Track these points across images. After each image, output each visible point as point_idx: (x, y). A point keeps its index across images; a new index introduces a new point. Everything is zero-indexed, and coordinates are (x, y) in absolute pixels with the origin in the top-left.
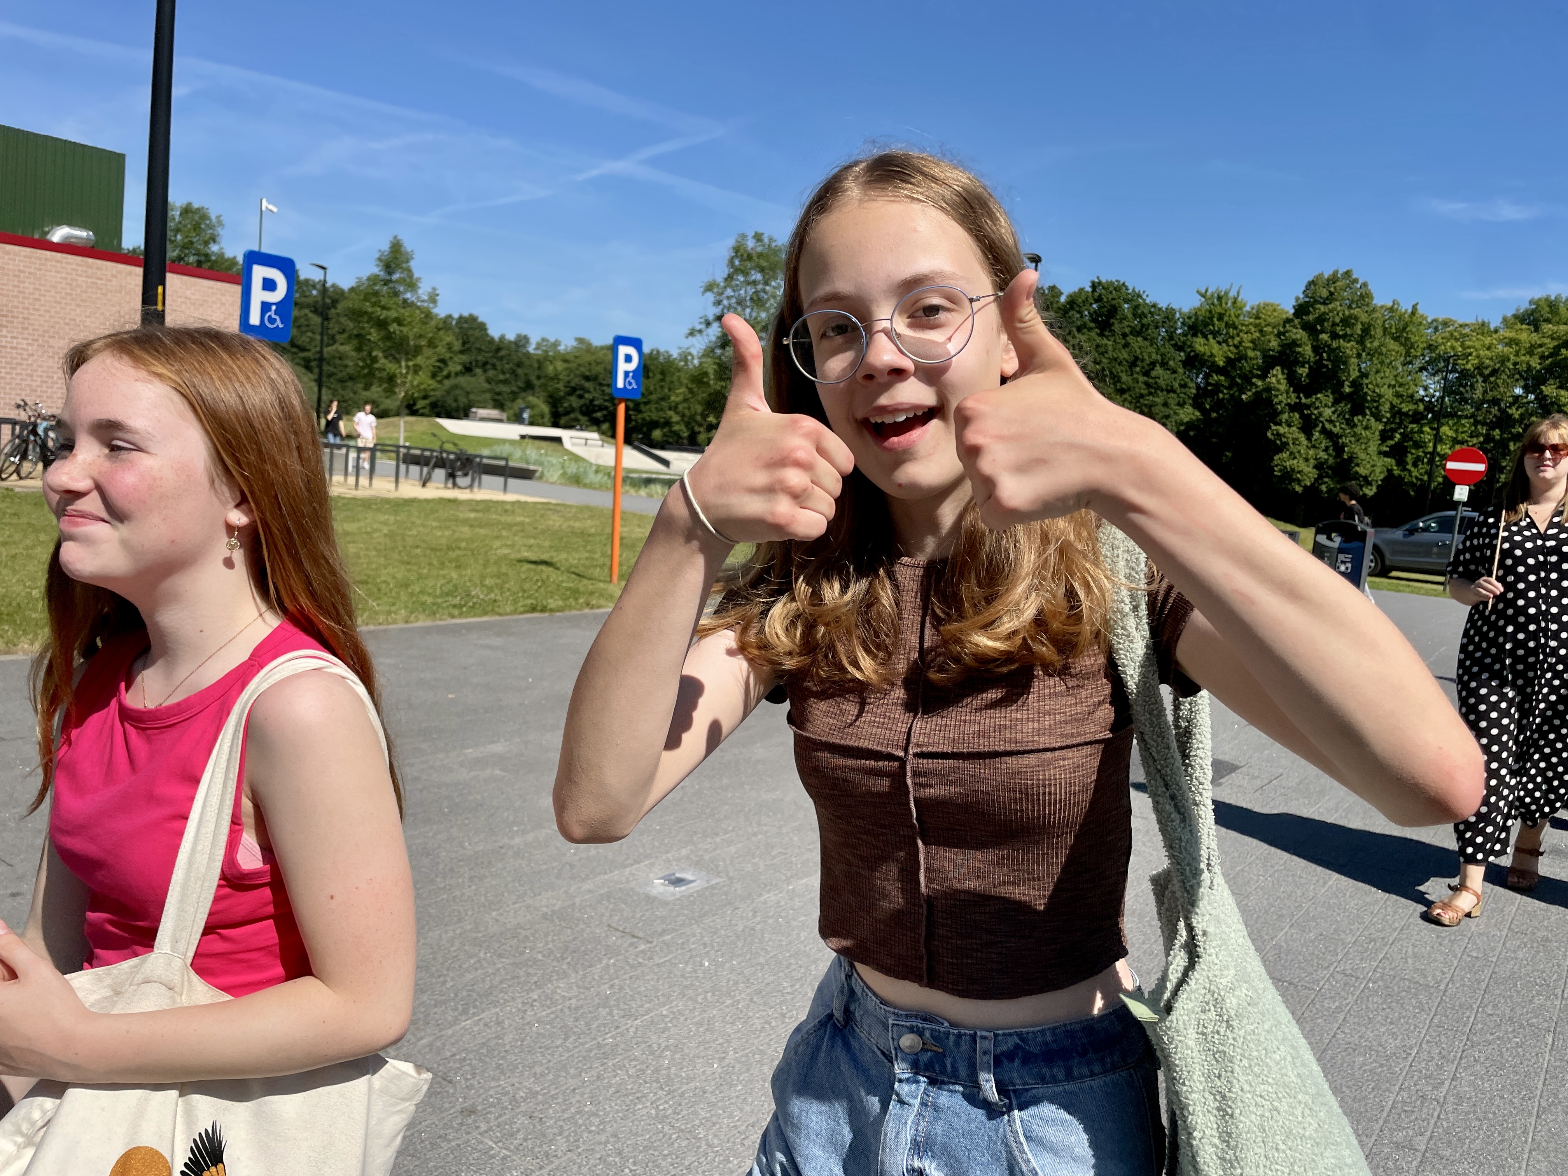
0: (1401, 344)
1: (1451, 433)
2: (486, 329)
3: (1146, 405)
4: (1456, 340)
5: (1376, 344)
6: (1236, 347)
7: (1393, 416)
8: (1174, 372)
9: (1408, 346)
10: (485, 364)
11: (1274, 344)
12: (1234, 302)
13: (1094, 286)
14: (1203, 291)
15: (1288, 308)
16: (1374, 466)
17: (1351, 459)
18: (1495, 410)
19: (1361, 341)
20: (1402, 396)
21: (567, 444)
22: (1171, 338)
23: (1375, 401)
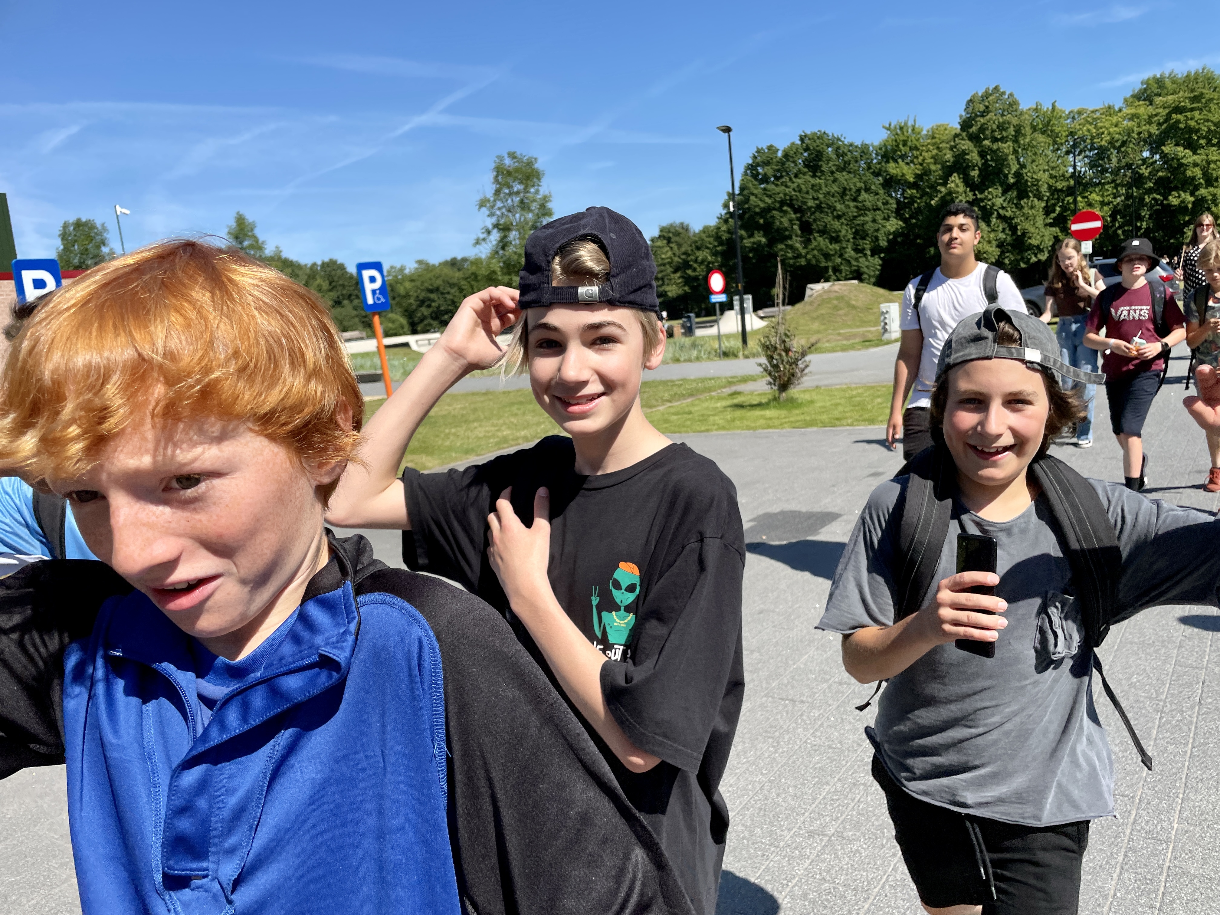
0: (1048, 136)
1: (1098, 198)
2: (345, 269)
3: (858, 225)
4: (1091, 124)
6: (921, 164)
7: (1052, 194)
8: (877, 194)
9: (1054, 137)
10: (350, 295)
11: (949, 156)
12: (913, 130)
13: (802, 140)
14: (888, 126)
15: (956, 126)
16: (1043, 236)
17: (1024, 234)
18: (1129, 173)
19: (1016, 141)
20: (1055, 177)
21: (414, 346)
22: (869, 168)
23: (1035, 185)
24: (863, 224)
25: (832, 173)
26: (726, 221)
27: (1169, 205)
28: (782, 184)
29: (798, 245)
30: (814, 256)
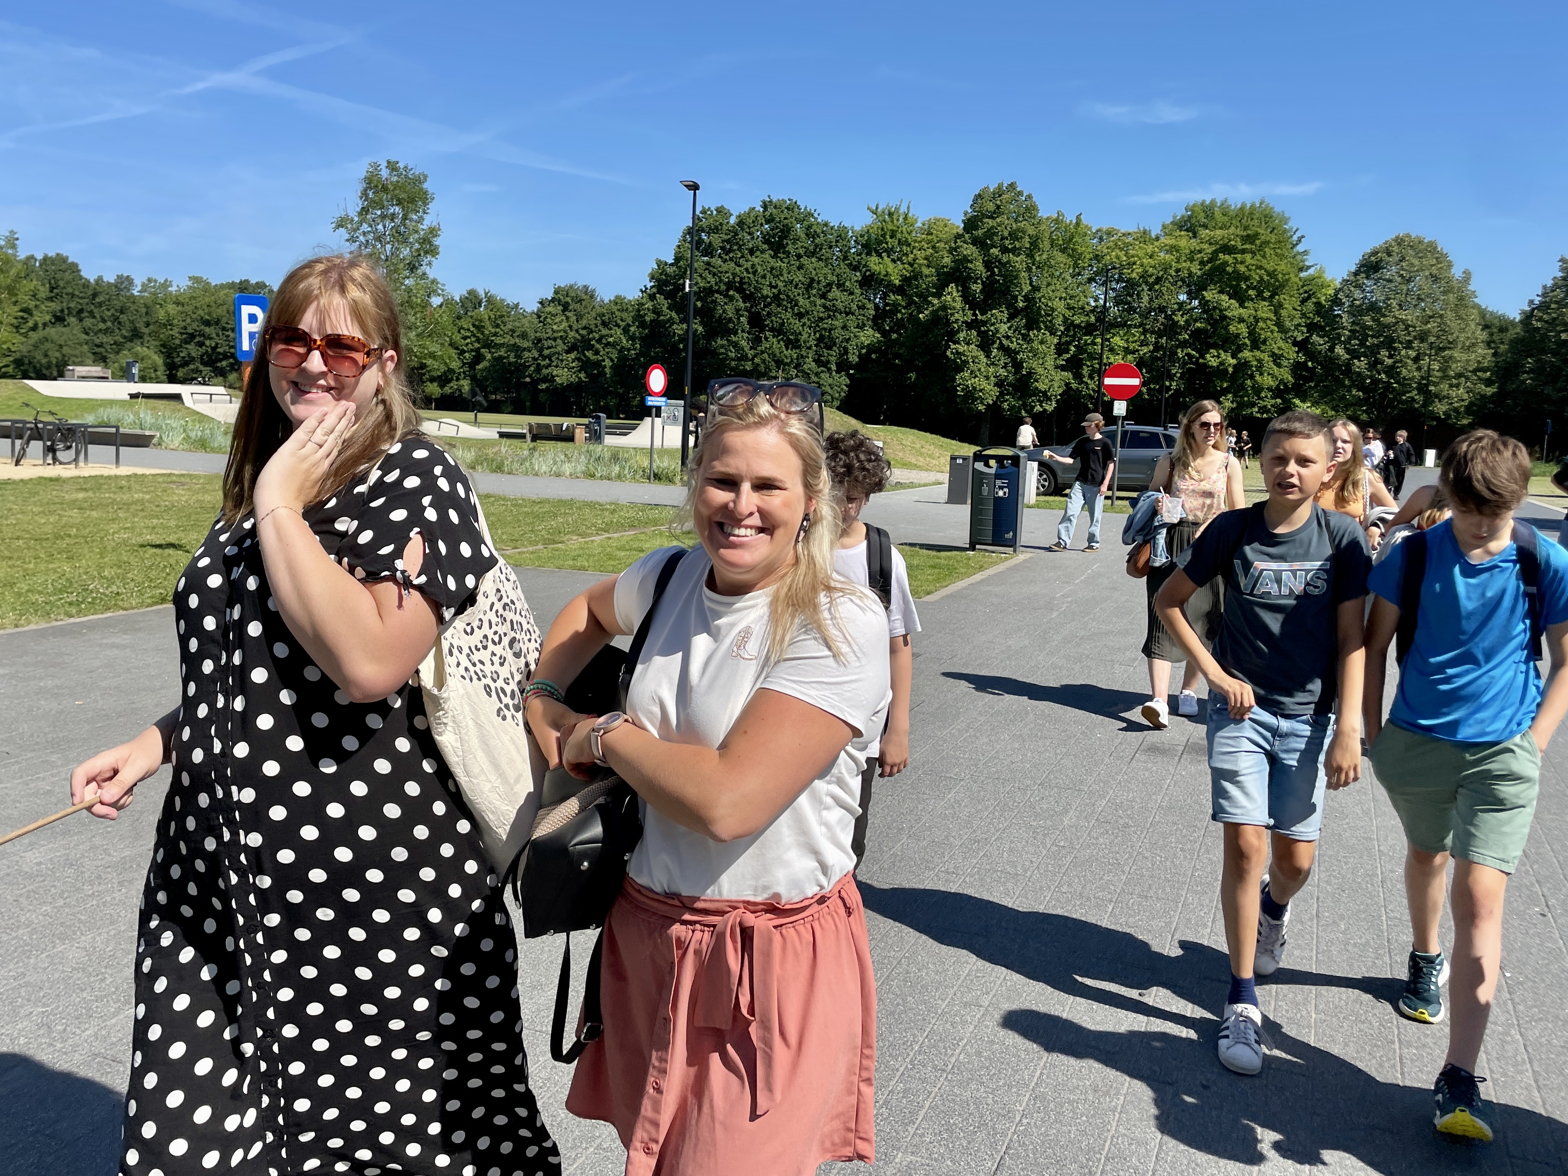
0: (1069, 255)
1: (1122, 343)
2: (79, 271)
3: (825, 329)
4: (1121, 249)
5: (1044, 257)
6: (911, 265)
7: (1067, 329)
8: (852, 293)
9: (1076, 257)
10: (81, 311)
11: (947, 260)
12: (905, 219)
13: (765, 206)
14: (874, 208)
15: (958, 223)
16: (1052, 380)
17: (1030, 374)
18: (1161, 318)
19: (1030, 255)
20: (1073, 308)
21: (188, 401)
22: (845, 258)
23: (1049, 315)
24: (831, 330)
25: (799, 256)
26: (652, 297)
27: (1205, 366)
28: (731, 259)
29: (744, 343)
30: (764, 361)
